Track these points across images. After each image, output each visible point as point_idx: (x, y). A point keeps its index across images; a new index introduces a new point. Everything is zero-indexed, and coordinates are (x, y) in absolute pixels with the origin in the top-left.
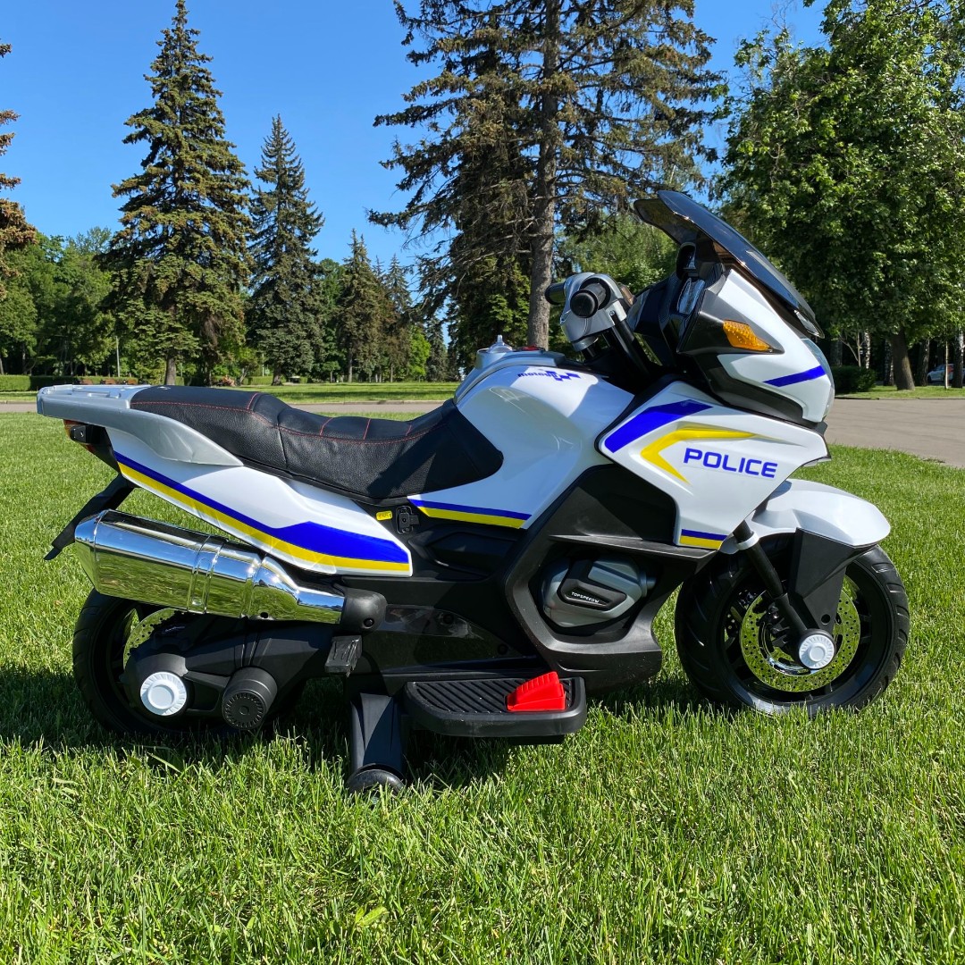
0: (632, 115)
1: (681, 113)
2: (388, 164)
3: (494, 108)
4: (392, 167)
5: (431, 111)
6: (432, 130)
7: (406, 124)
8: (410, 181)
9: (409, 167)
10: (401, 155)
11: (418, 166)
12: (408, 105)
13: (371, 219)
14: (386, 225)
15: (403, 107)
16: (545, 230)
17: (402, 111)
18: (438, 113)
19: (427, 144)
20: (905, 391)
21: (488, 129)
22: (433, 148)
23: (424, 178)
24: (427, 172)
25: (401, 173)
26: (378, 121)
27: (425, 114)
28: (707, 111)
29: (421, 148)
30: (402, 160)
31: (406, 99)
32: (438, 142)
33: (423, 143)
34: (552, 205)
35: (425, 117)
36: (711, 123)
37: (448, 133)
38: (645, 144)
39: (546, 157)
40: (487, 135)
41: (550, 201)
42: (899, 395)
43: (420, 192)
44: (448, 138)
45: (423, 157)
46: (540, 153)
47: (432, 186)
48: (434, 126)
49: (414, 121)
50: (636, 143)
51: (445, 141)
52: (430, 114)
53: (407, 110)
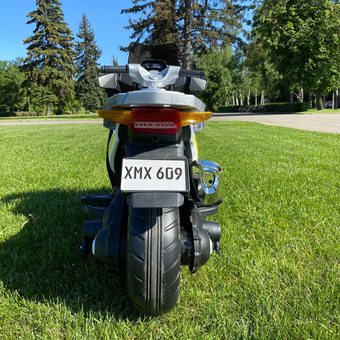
0: (218, 7)
1: (237, 7)
2: (127, 28)
3: (167, 5)
4: (128, 29)
5: (143, 7)
6: (143, 14)
7: (133, 12)
8: (135, 35)
9: (135, 29)
10: (132, 24)
11: (138, 28)
12: (134, 5)
13: (121, 49)
14: (126, 51)
15: (132, 6)
16: (187, 52)
17: (132, 7)
18: (145, 8)
19: (142, 19)
20: (320, 111)
21: (164, 13)
22: (144, 21)
23: (140, 33)
24: (141, 31)
25: (132, 31)
26: (123, 11)
27: (140, 8)
28: (247, 6)
29: (139, 21)
30: (133, 26)
31: (134, 3)
32: (146, 18)
33: (140, 19)
34: (189, 43)
35: (140, 10)
36: (248, 10)
37: (150, 15)
38: (224, 18)
39: (186, 24)
40: (164, 15)
41: (189, 41)
42: (318, 112)
43: (139, 39)
44: (150, 17)
45: (140, 25)
46: (185, 23)
47: (143, 36)
48: (144, 12)
49: (136, 11)
50: (221, 18)
51: (149, 19)
52: (142, 9)
53: (134, 7)
